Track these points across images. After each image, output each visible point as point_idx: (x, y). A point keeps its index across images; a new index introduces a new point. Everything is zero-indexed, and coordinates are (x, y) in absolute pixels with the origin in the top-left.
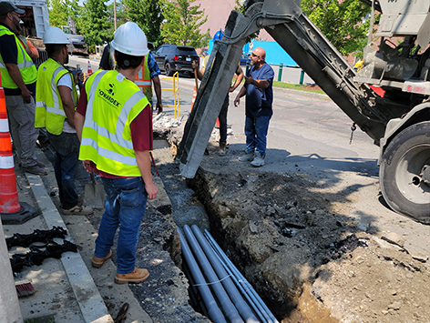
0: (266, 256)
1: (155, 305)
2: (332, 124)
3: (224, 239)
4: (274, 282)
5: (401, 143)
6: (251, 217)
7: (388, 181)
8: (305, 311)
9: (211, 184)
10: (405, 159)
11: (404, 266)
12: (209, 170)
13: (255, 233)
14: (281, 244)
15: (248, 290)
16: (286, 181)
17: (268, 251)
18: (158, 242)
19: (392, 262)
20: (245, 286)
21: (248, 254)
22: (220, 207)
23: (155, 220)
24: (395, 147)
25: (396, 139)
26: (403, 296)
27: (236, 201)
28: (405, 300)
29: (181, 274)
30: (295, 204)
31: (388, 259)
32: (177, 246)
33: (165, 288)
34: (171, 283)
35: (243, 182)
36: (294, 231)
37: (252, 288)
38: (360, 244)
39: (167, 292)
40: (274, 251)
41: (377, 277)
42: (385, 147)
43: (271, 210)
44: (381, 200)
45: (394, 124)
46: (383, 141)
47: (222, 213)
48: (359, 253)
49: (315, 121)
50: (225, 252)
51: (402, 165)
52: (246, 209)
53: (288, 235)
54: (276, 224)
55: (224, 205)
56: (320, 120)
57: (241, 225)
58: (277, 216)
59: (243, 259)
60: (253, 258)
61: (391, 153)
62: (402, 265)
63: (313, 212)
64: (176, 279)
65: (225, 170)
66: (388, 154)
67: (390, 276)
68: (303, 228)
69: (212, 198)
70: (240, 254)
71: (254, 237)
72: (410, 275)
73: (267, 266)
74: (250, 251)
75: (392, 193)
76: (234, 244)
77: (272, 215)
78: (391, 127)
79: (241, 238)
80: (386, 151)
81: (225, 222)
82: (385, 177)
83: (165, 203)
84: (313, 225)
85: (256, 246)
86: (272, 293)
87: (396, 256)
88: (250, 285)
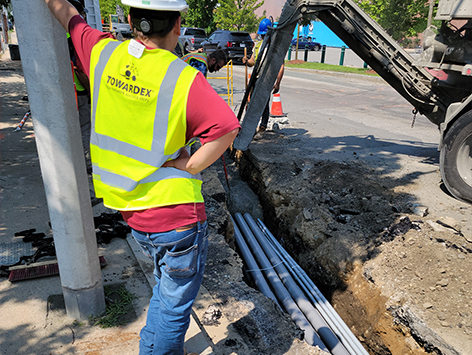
0: (319, 242)
1: (212, 281)
2: (397, 110)
3: (280, 229)
4: (327, 267)
5: (461, 127)
6: (305, 204)
7: (449, 167)
8: (357, 293)
9: (265, 172)
10: (466, 144)
11: (457, 248)
12: (263, 159)
13: (309, 220)
14: (335, 230)
15: (301, 276)
16: (342, 167)
17: (322, 237)
18: (213, 227)
19: (444, 244)
20: (298, 272)
21: (302, 241)
22: (274, 195)
23: (209, 207)
24: (456, 132)
25: (457, 123)
26: (452, 274)
27: (291, 189)
28: (453, 277)
29: (235, 255)
30: (351, 191)
31: (440, 241)
32: (231, 232)
33: (220, 266)
34: (226, 262)
35: (298, 171)
36: (349, 217)
37: (305, 274)
38: (413, 227)
39: (222, 270)
40: (328, 236)
41: (427, 257)
42: (445, 132)
43: (326, 197)
44: (443, 187)
45: (456, 107)
46: (444, 126)
47: (276, 202)
48: (411, 235)
49: (378, 107)
50: (279, 240)
51: (463, 150)
52: (300, 196)
53: (343, 221)
54: (331, 211)
55: (278, 193)
56: (382, 106)
57: (295, 212)
58: (331, 203)
59: (296, 246)
60: (307, 245)
61: (451, 138)
62: (455, 246)
63: (369, 198)
64: (230, 259)
65: (280, 159)
66: (448, 139)
67: (440, 256)
68: (358, 213)
69: (265, 188)
70: (294, 241)
71: (308, 224)
72: (462, 255)
73: (321, 252)
74: (304, 238)
75: (452, 179)
76: (288, 232)
77: (327, 202)
78: (452, 111)
79: (295, 225)
80: (447, 136)
81: (279, 211)
82: (446, 163)
83: (219, 191)
84: (368, 211)
85: (309, 232)
86: (325, 278)
87: (449, 239)
88: (303, 271)
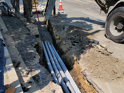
0: (67, 51)
1: (29, 63)
2: (98, 10)
3: (57, 47)
4: (68, 59)
5: (112, 15)
6: (64, 39)
7: (107, 28)
8: (75, 67)
9: (54, 29)
10: (113, 21)
11: (104, 54)
12: (53, 24)
13: (65, 44)
14: (71, 48)
15: (61, 62)
16: (76, 28)
17: (68, 50)
18: (33, 45)
19: (100, 53)
21: (62, 51)
22: (56, 36)
23: (33, 39)
24: (111, 17)
25: (111, 13)
26: (100, 62)
27: (61, 34)
28: (101, 63)
29: (38, 55)
30: (78, 35)
31: (99, 52)
33: (33, 58)
34: (35, 57)
35: (64, 28)
36: (76, 44)
37: (62, 61)
38: (92, 47)
39: (33, 59)
40: (69, 50)
41: (94, 57)
42: (108, 16)
43: (70, 37)
44: (105, 35)
45: (112, 8)
46: (108, 14)
47: (56, 39)
48: (92, 50)
49: (92, 9)
50: (57, 51)
52: (63, 37)
53: (74, 45)
54: (71, 42)
55: (57, 36)
56: (93, 9)
57: (61, 42)
58: (72, 39)
59: (61, 53)
60: (64, 52)
61: (109, 18)
62: (103, 53)
63: (83, 38)
64: (36, 56)
65: (58, 24)
67: (98, 56)
68: (79, 43)
69: (54, 34)
70: (60, 51)
71: (64, 46)
72: (105, 56)
73: (67, 55)
74: (63, 50)
75: (108, 32)
76: (59, 48)
77: (70, 39)
78: (110, 9)
79: (61, 46)
80: (108, 18)
81: (57, 41)
82: (107, 27)
83: (37, 34)
84: (81, 42)
85: (64, 48)
86: (67, 62)
87: (102, 51)
